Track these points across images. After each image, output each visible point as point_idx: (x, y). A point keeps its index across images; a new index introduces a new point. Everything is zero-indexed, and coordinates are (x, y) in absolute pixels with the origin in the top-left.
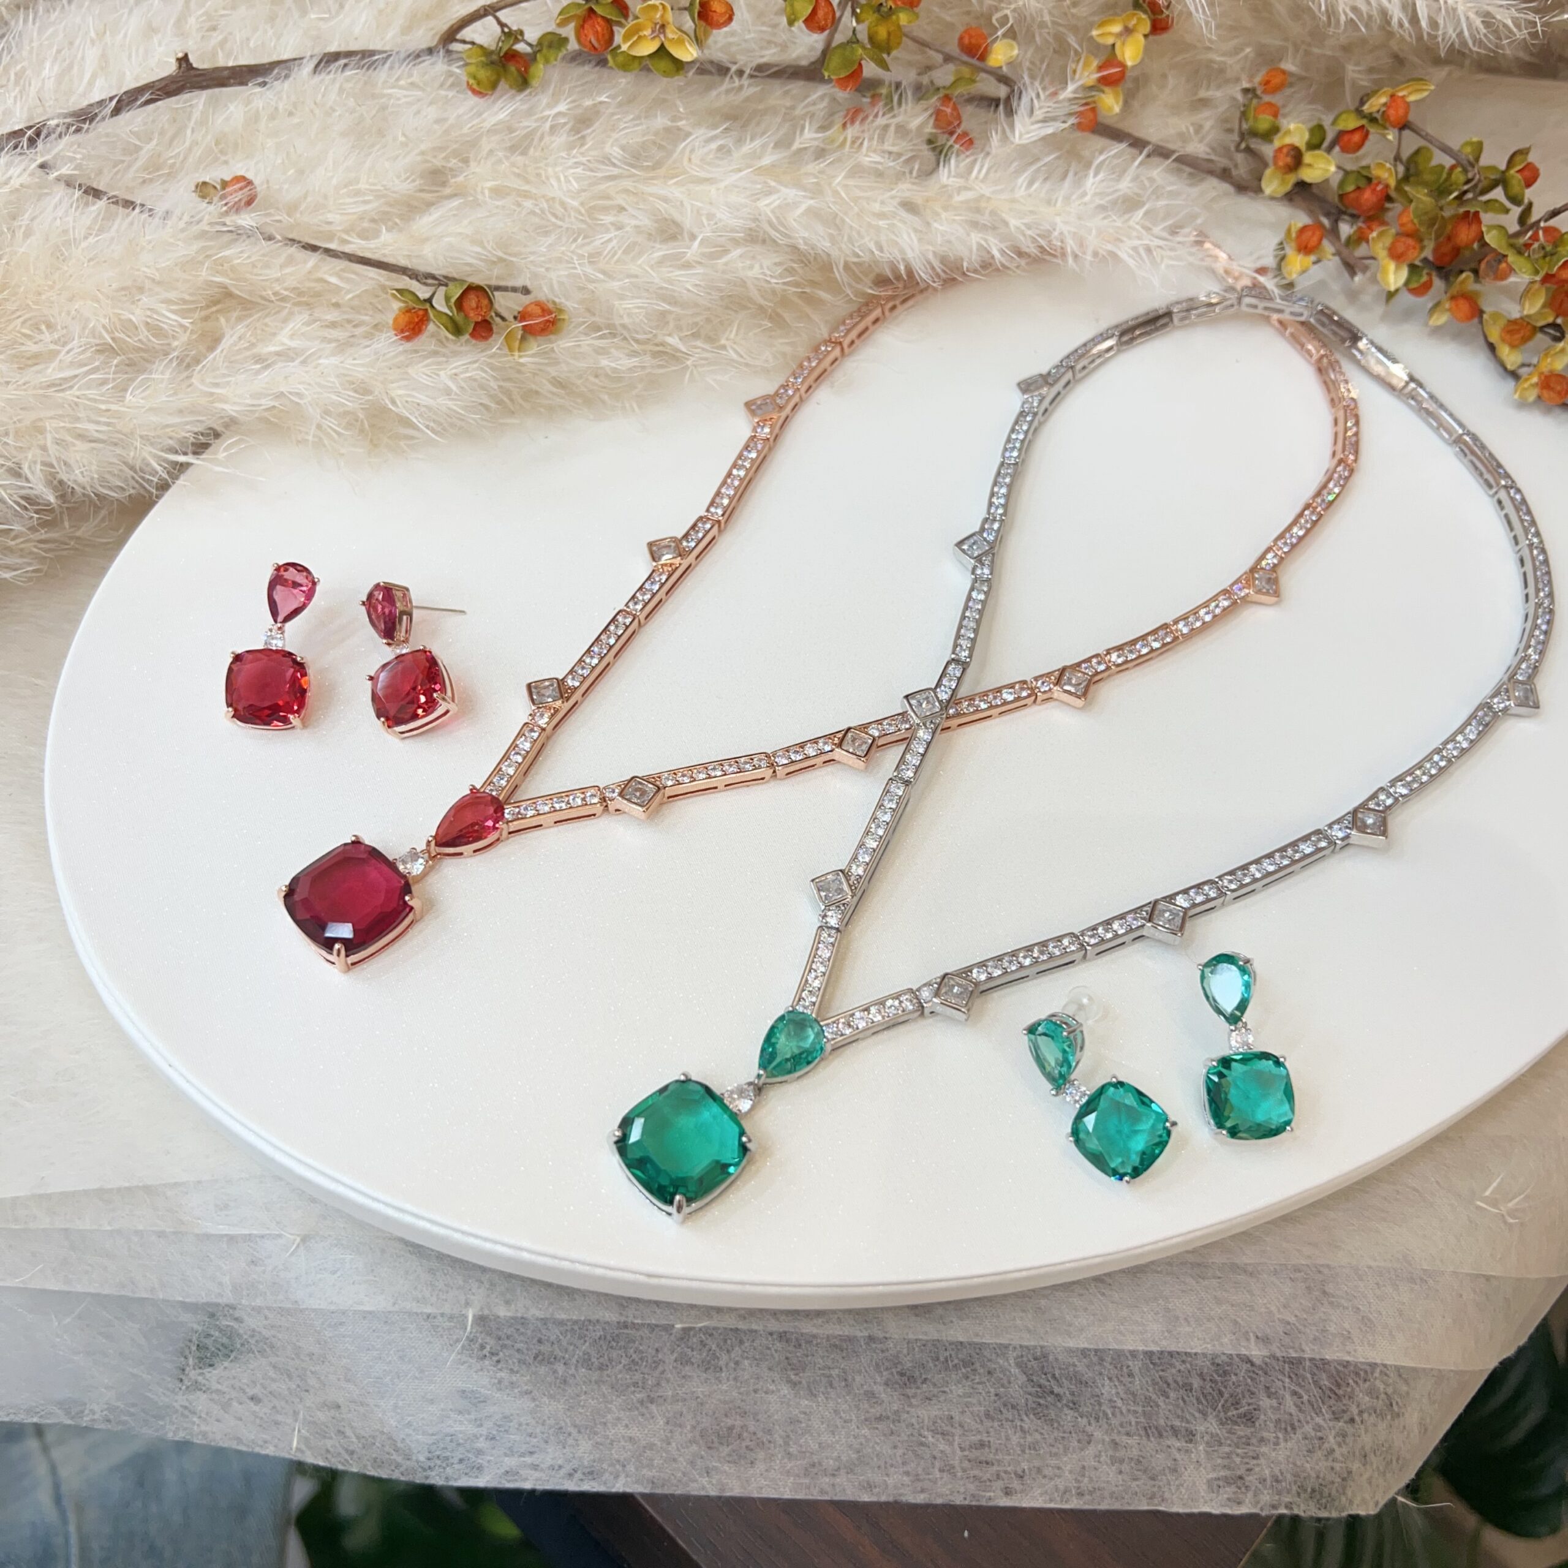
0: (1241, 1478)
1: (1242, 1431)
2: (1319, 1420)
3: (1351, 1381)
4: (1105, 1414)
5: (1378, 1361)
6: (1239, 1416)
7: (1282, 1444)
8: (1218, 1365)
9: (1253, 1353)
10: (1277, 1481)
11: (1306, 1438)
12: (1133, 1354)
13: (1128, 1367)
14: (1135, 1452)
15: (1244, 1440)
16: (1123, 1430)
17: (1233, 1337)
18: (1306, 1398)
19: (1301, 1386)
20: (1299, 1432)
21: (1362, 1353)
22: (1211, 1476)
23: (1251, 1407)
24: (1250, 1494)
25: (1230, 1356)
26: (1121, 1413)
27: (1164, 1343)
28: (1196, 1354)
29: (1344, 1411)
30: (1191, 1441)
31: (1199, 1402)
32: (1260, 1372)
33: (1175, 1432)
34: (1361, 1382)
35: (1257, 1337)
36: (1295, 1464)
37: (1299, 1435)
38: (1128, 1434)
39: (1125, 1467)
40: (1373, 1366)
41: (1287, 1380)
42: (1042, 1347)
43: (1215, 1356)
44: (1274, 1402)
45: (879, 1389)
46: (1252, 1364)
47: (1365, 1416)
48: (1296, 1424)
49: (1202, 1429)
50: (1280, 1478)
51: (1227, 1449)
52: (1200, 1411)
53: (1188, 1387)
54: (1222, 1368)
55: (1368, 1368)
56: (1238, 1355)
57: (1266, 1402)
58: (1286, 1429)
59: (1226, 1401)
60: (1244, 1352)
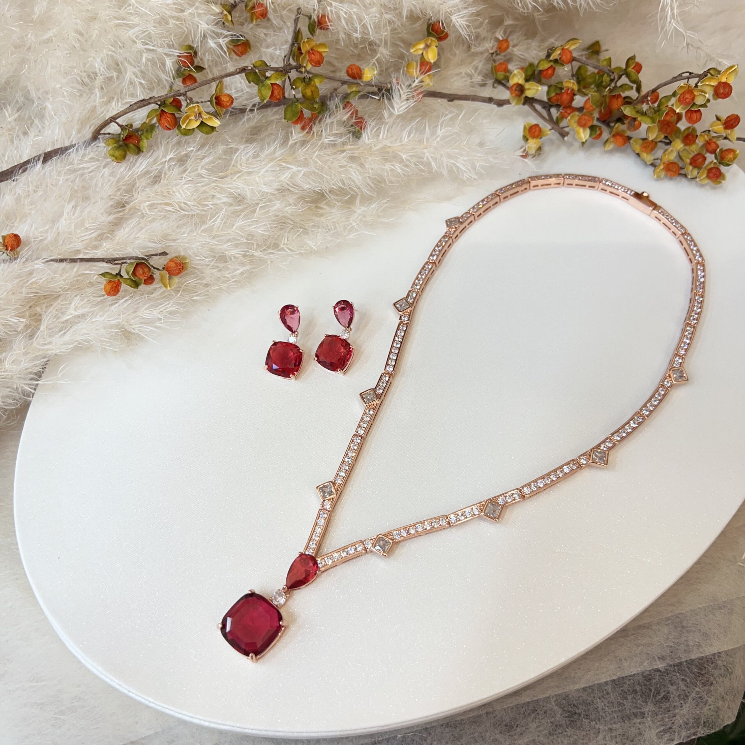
0: (670, 728)
1: (665, 705)
2: (697, 689)
3: (706, 666)
4: (603, 717)
5: (716, 652)
6: (662, 699)
7: (684, 706)
8: (645, 676)
9: (660, 666)
10: (687, 724)
11: (693, 700)
12: (606, 683)
13: (606, 690)
14: (620, 731)
15: (667, 709)
16: (612, 722)
17: (648, 662)
18: (688, 680)
19: (685, 676)
20: (690, 698)
21: (708, 650)
22: (658, 731)
23: (665, 693)
24: (676, 734)
25: (650, 671)
26: (609, 714)
27: (619, 674)
28: (634, 675)
29: (707, 681)
30: (643, 718)
31: (642, 697)
32: (665, 674)
33: (636, 715)
34: (710, 665)
35: (659, 658)
36: (692, 714)
37: (690, 699)
38: (615, 723)
39: (618, 739)
40: (714, 655)
41: (678, 674)
42: (565, 693)
43: (643, 673)
44: (675, 687)
45: (498, 736)
46: (661, 672)
47: (717, 679)
48: (688, 694)
49: (647, 710)
50: (688, 722)
51: (660, 716)
52: (643, 701)
53: (635, 691)
54: (648, 677)
55: (712, 657)
56: (653, 670)
57: (672, 688)
58: (684, 698)
59: (654, 693)
60: (655, 667)
